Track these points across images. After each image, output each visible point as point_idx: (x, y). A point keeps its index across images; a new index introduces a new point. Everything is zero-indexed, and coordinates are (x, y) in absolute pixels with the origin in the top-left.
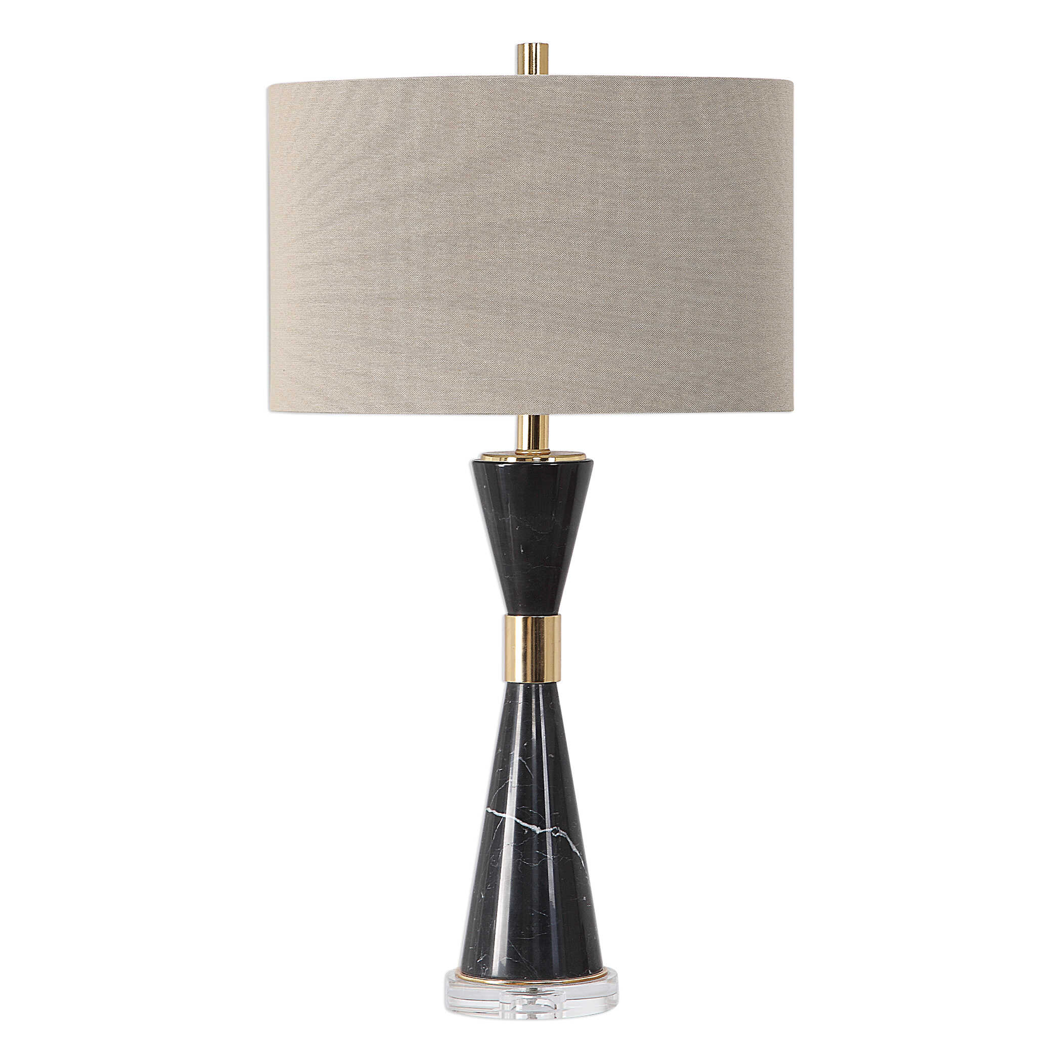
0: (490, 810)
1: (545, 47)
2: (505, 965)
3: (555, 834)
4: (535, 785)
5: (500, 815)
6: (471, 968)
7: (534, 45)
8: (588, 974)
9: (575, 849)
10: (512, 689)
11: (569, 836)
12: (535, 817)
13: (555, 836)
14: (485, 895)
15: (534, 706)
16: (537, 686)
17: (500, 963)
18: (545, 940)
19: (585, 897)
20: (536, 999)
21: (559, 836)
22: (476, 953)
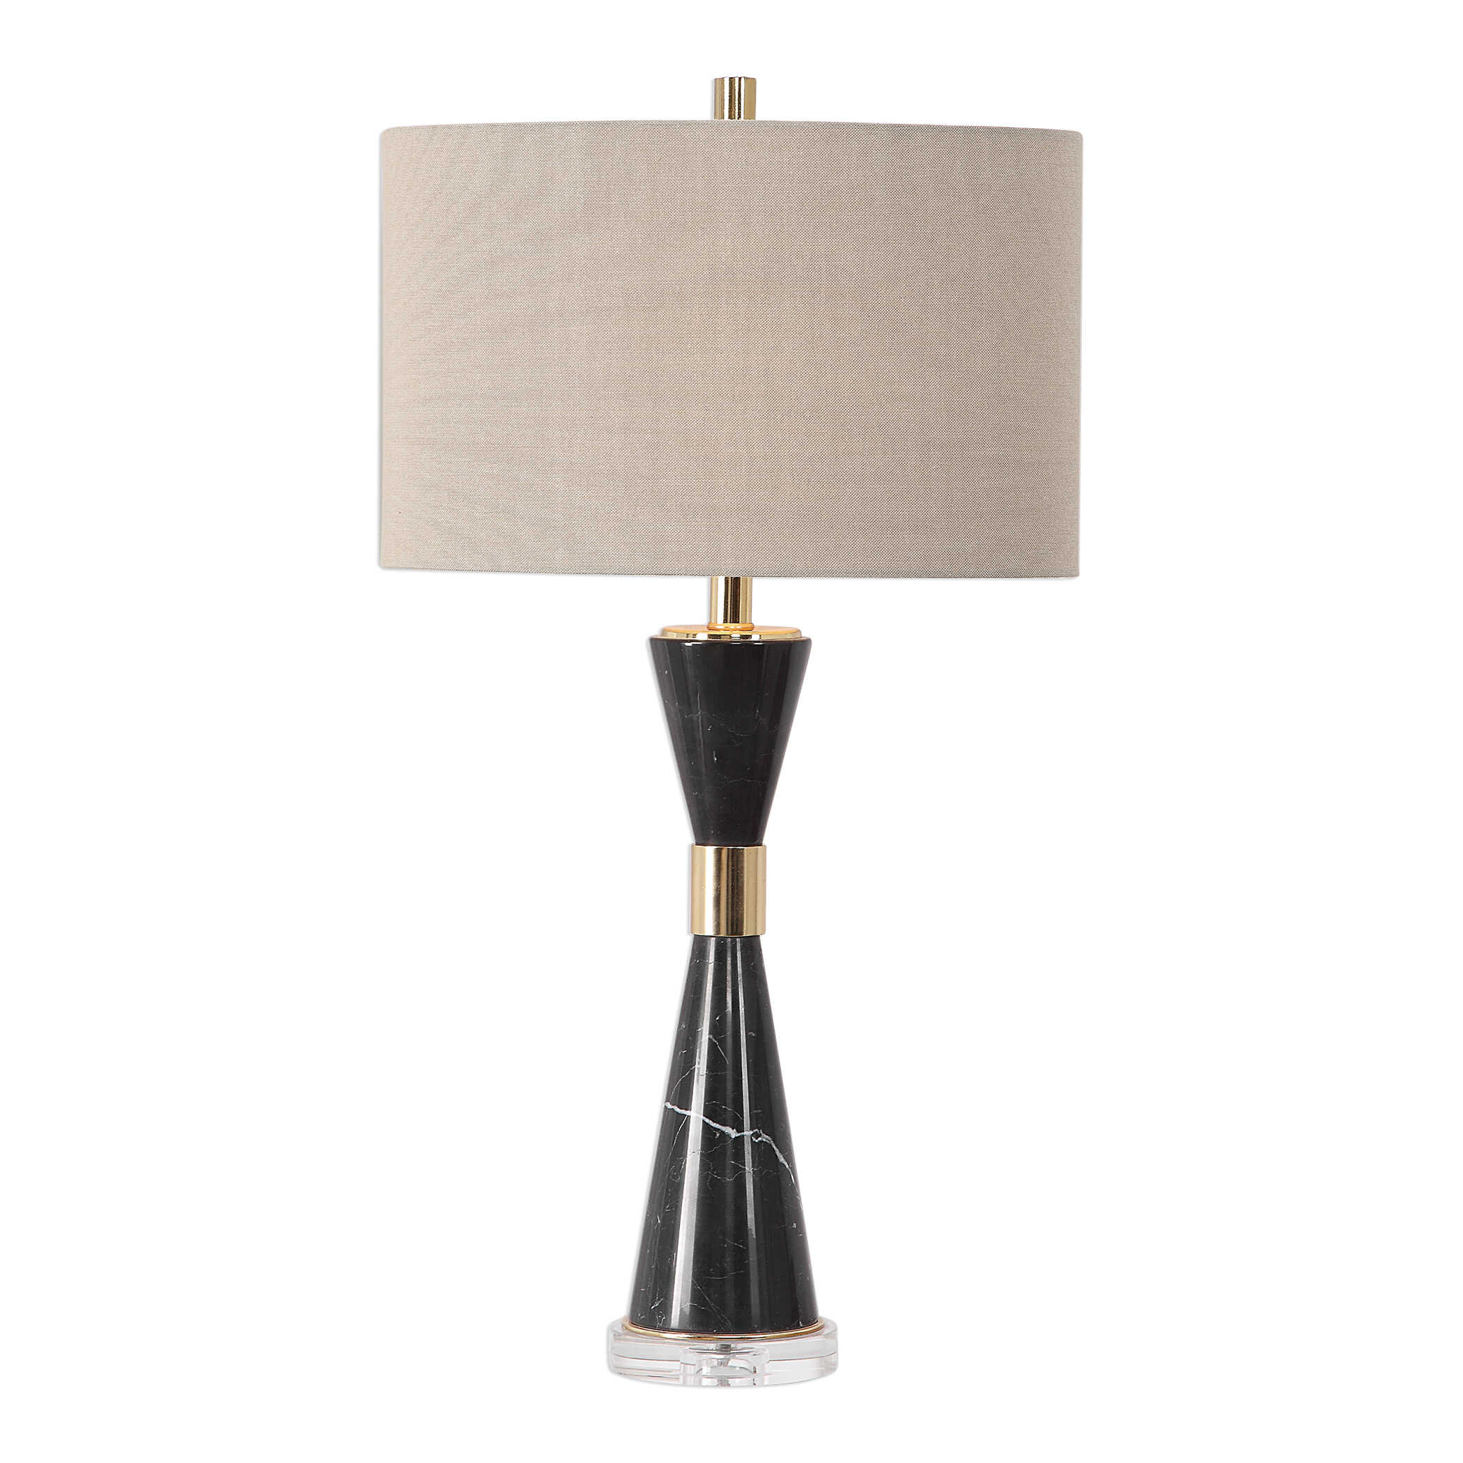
0: (669, 1106)
1: (751, 82)
2: (688, 1313)
3: (757, 1139)
4: (729, 1074)
5: (683, 1112)
6: (643, 1317)
7: (737, 80)
8: (798, 1327)
9: (782, 1160)
10: (700, 943)
11: (774, 1142)
12: (729, 1116)
13: (757, 1141)
14: (663, 1220)
15: (729, 968)
16: (734, 940)
17: (682, 1310)
18: (742, 1282)
19: (795, 1224)
20: (729, 1359)
21: (762, 1141)
22: (650, 1297)
